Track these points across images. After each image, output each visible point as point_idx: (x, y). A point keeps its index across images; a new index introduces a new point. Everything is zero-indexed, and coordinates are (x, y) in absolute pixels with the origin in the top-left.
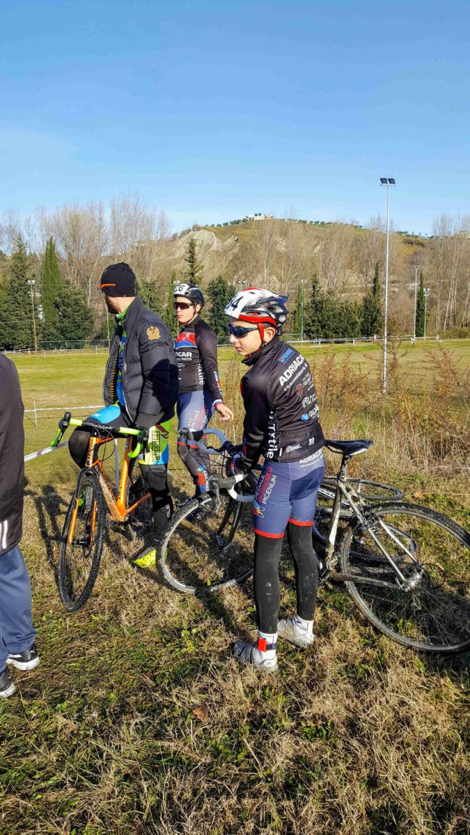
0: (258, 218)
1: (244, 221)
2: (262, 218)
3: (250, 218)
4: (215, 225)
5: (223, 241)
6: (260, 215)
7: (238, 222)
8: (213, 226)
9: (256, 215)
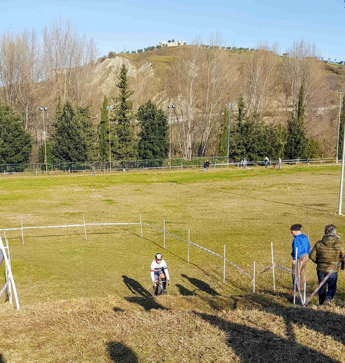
0: (171, 44)
1: (158, 47)
2: (175, 44)
3: (164, 45)
4: (130, 52)
5: (138, 67)
6: (173, 41)
7: (153, 48)
8: (128, 52)
9: (169, 42)
